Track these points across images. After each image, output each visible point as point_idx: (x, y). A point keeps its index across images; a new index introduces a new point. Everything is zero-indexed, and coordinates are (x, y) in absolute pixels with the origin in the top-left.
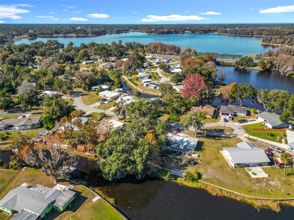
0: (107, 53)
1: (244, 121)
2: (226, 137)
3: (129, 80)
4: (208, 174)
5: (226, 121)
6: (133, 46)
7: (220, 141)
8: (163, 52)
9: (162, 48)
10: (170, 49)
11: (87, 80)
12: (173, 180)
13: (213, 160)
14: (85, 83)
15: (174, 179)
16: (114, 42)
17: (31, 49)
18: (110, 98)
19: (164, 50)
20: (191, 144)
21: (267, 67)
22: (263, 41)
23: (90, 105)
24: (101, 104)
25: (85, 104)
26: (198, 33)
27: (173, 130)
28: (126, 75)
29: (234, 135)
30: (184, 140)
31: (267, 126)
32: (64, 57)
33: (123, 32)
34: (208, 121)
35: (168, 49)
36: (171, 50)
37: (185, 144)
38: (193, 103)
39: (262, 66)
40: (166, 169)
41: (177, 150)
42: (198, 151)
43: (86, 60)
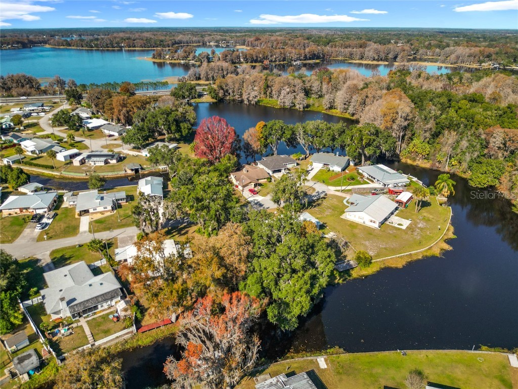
2: (320, 198)
3: (16, 162)
4: (371, 249)
7: (323, 206)
12: (349, 278)
13: (351, 230)
18: (46, 210)
23: (14, 240)
24: (43, 228)
29: (322, 193)
39: (212, 95)
42: (324, 229)
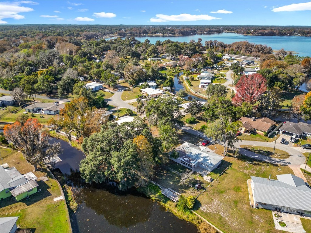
0: (176, 51)
2: (271, 163)
3: (186, 79)
4: (210, 207)
5: (284, 142)
6: (214, 45)
7: (258, 167)
8: (248, 54)
9: (248, 48)
10: (258, 50)
11: (135, 75)
12: (161, 203)
13: (229, 189)
14: (132, 78)
15: (163, 201)
16: (193, 40)
17: (106, 44)
18: (150, 96)
19: (249, 51)
20: (207, 162)
23: (126, 100)
25: (122, 99)
27: (200, 141)
29: (284, 163)
30: (202, 156)
32: (131, 52)
33: (215, 33)
34: (257, 139)
35: (254, 50)
36: (259, 51)
37: (200, 160)
38: (244, 113)
40: (159, 186)
41: (187, 166)
42: (216, 174)
43: (153, 58)
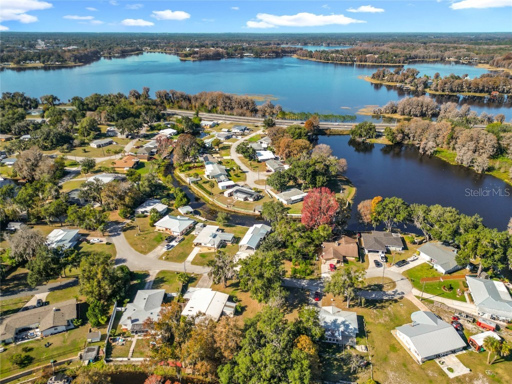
0: (135, 124)
1: (403, 263)
2: (391, 300)
3: (193, 182)
6: (170, 97)
7: (385, 310)
8: (228, 112)
9: (226, 103)
10: (240, 106)
11: (127, 199)
13: (388, 352)
14: (124, 205)
16: (133, 90)
18: (179, 234)
19: (229, 107)
20: (350, 327)
21: (398, 139)
22: (373, 77)
23: (147, 253)
24: (168, 249)
25: (139, 251)
26: (266, 58)
27: (309, 295)
28: (183, 171)
29: (399, 294)
30: (339, 322)
31: (436, 270)
32: (54, 137)
35: (236, 106)
36: (242, 107)
37: (342, 329)
38: (325, 238)
39: (390, 137)
41: (332, 342)
42: (363, 338)
43: (95, 138)
